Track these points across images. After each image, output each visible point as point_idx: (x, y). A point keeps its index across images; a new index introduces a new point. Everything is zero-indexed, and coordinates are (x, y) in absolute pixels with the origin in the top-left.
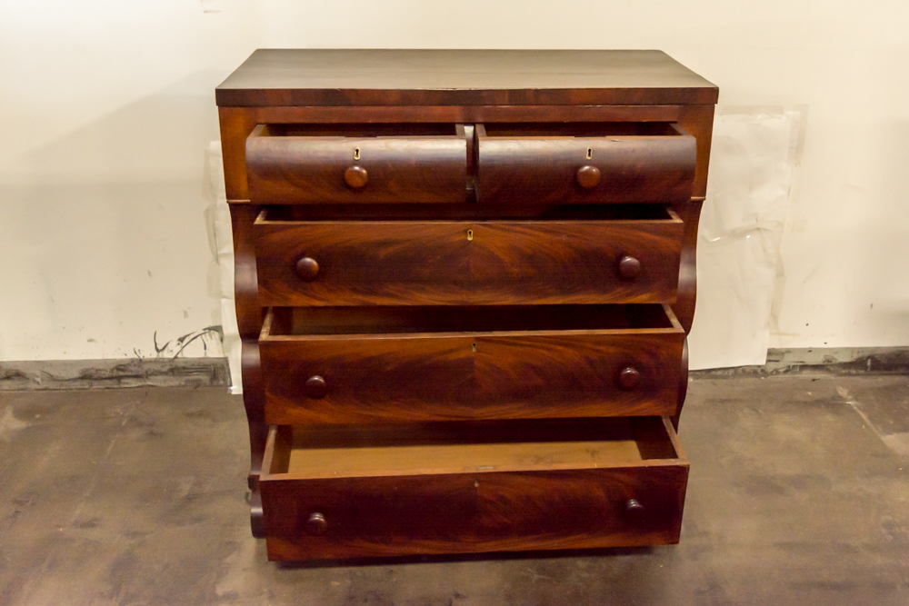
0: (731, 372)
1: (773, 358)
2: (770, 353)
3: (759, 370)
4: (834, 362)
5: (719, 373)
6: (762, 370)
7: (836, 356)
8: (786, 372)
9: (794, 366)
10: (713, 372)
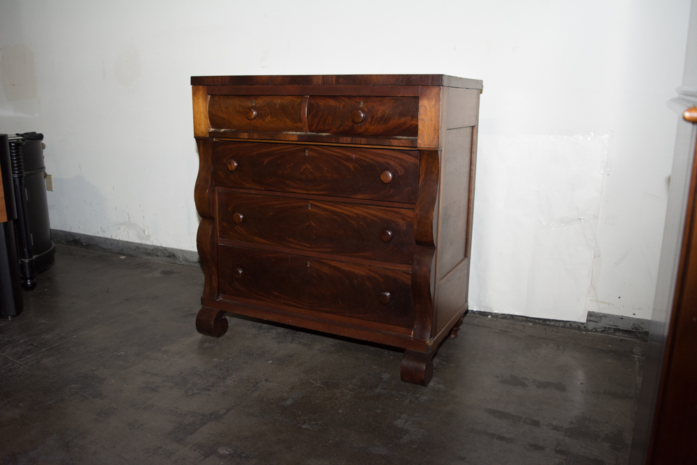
0: (561, 324)
1: (593, 319)
2: (590, 314)
3: (582, 327)
4: (641, 330)
5: (552, 323)
6: (585, 327)
7: (642, 326)
8: (602, 332)
9: (609, 328)
10: (548, 322)
